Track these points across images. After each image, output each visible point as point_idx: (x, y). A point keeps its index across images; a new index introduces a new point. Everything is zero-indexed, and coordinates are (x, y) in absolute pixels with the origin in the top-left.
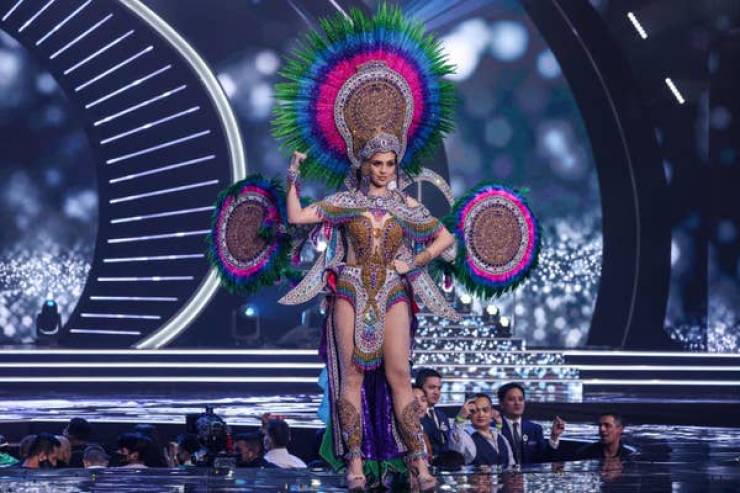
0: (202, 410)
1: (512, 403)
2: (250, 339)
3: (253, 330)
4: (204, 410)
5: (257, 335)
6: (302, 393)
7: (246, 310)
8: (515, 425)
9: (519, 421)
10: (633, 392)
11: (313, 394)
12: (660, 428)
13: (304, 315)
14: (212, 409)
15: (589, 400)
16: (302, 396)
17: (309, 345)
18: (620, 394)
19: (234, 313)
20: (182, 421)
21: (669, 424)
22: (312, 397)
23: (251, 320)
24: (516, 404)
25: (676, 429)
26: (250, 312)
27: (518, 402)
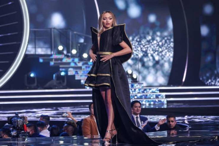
0: (14, 115)
1: (136, 109)
2: (33, 86)
3: (34, 82)
4: (15, 115)
5: (35, 84)
6: (54, 107)
7: (30, 74)
8: (137, 117)
9: (138, 116)
10: (187, 103)
11: (59, 107)
12: (198, 117)
13: (54, 75)
14: (18, 114)
15: (169, 107)
16: (55, 108)
17: (57, 88)
18: (182, 104)
19: (26, 75)
20: (6, 119)
21: (202, 115)
22: (59, 108)
23: (33, 78)
24: (138, 109)
25: (205, 117)
26: (32, 75)
27: (139, 109)
